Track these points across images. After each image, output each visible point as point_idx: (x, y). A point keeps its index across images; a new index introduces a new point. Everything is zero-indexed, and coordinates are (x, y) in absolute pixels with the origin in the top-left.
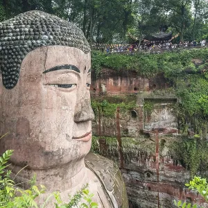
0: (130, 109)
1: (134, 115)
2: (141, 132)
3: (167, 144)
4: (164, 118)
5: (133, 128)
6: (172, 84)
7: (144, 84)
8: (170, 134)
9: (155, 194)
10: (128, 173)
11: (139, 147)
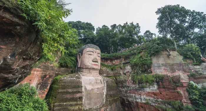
0: (120, 67)
1: (121, 68)
2: (124, 73)
3: (130, 76)
4: (128, 68)
5: (121, 72)
6: (129, 58)
7: (123, 60)
8: (131, 73)
9: (131, 94)
10: (124, 88)
11: (124, 78)
